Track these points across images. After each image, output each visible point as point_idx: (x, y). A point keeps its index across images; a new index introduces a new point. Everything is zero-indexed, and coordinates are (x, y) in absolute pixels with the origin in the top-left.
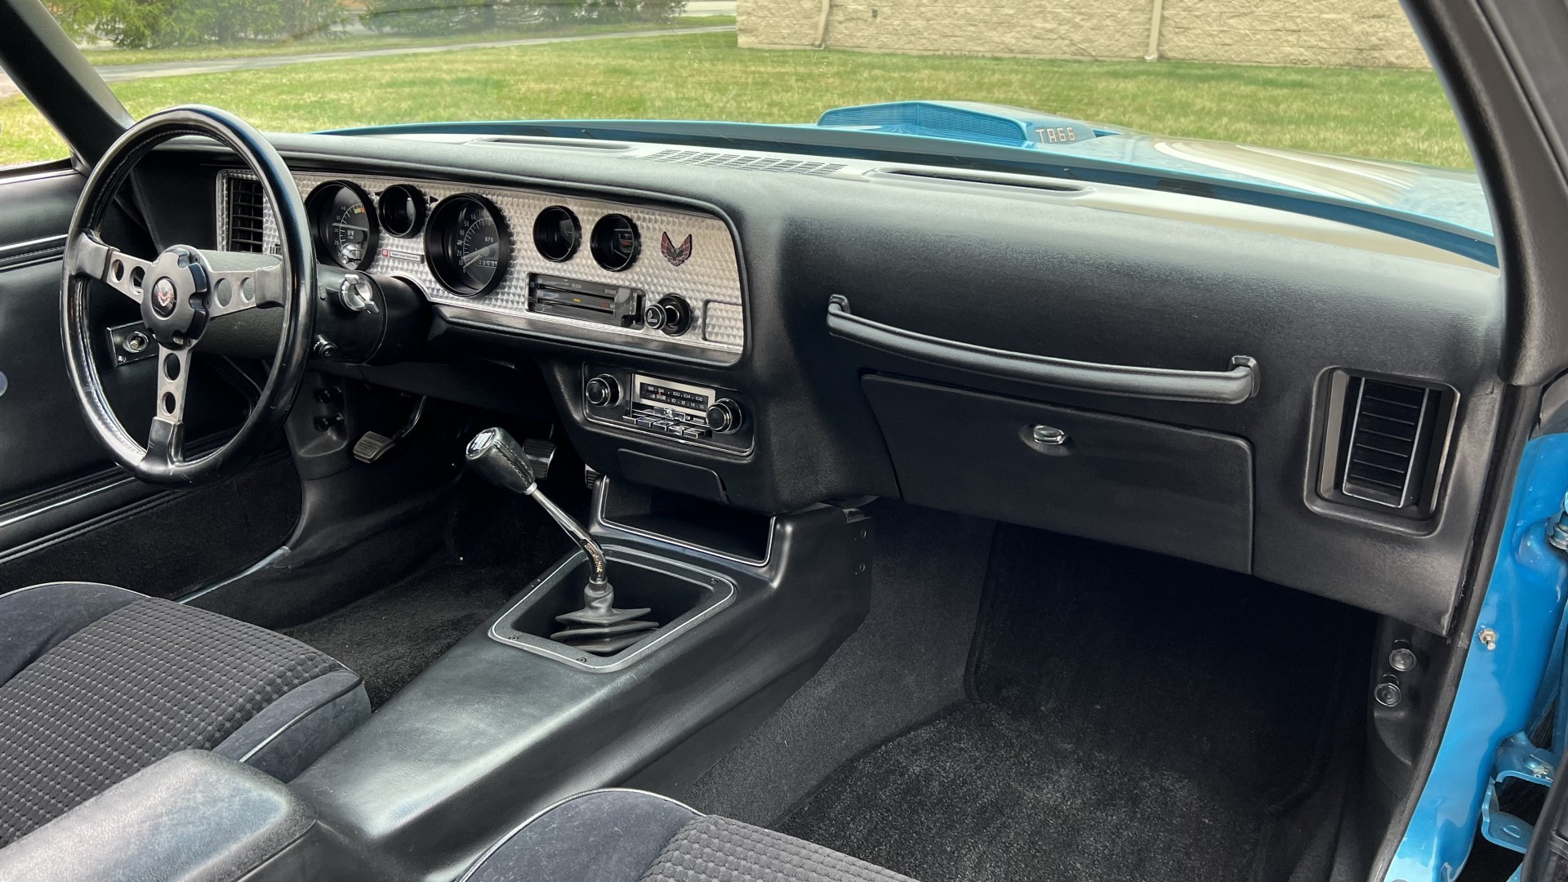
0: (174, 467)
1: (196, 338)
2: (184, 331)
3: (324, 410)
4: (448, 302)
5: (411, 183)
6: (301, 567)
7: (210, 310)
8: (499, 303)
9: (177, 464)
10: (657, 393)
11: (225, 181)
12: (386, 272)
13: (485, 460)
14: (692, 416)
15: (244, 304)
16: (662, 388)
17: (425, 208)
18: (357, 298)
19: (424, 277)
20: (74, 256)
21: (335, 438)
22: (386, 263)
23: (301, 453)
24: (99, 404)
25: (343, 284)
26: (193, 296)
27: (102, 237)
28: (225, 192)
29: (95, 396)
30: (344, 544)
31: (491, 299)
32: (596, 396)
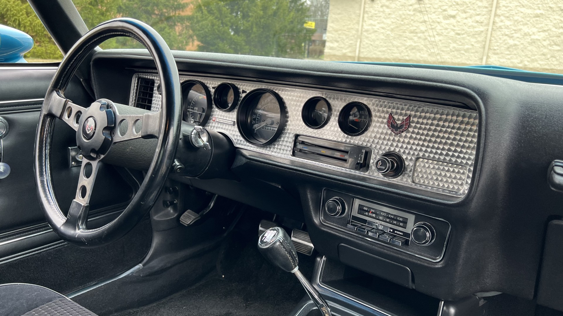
0: (81, 232)
1: (103, 155)
2: (97, 149)
3: (169, 197)
4: (245, 147)
5: (233, 83)
6: (147, 276)
7: (114, 138)
8: (275, 150)
9: (81, 230)
10: (368, 212)
11: (136, 79)
12: (213, 129)
13: (271, 250)
14: (394, 230)
15: (134, 135)
16: (373, 209)
17: (239, 96)
18: (199, 140)
19: (234, 133)
20: (48, 104)
21: (172, 211)
22: (213, 125)
23: (156, 218)
24: (47, 188)
25: (192, 131)
26: (105, 129)
27: (64, 94)
28: (136, 84)
29: (46, 183)
30: (169, 265)
31: (270, 148)
32: (332, 210)
